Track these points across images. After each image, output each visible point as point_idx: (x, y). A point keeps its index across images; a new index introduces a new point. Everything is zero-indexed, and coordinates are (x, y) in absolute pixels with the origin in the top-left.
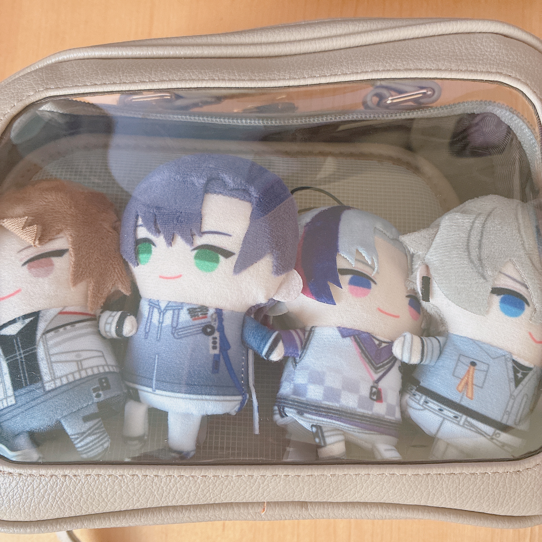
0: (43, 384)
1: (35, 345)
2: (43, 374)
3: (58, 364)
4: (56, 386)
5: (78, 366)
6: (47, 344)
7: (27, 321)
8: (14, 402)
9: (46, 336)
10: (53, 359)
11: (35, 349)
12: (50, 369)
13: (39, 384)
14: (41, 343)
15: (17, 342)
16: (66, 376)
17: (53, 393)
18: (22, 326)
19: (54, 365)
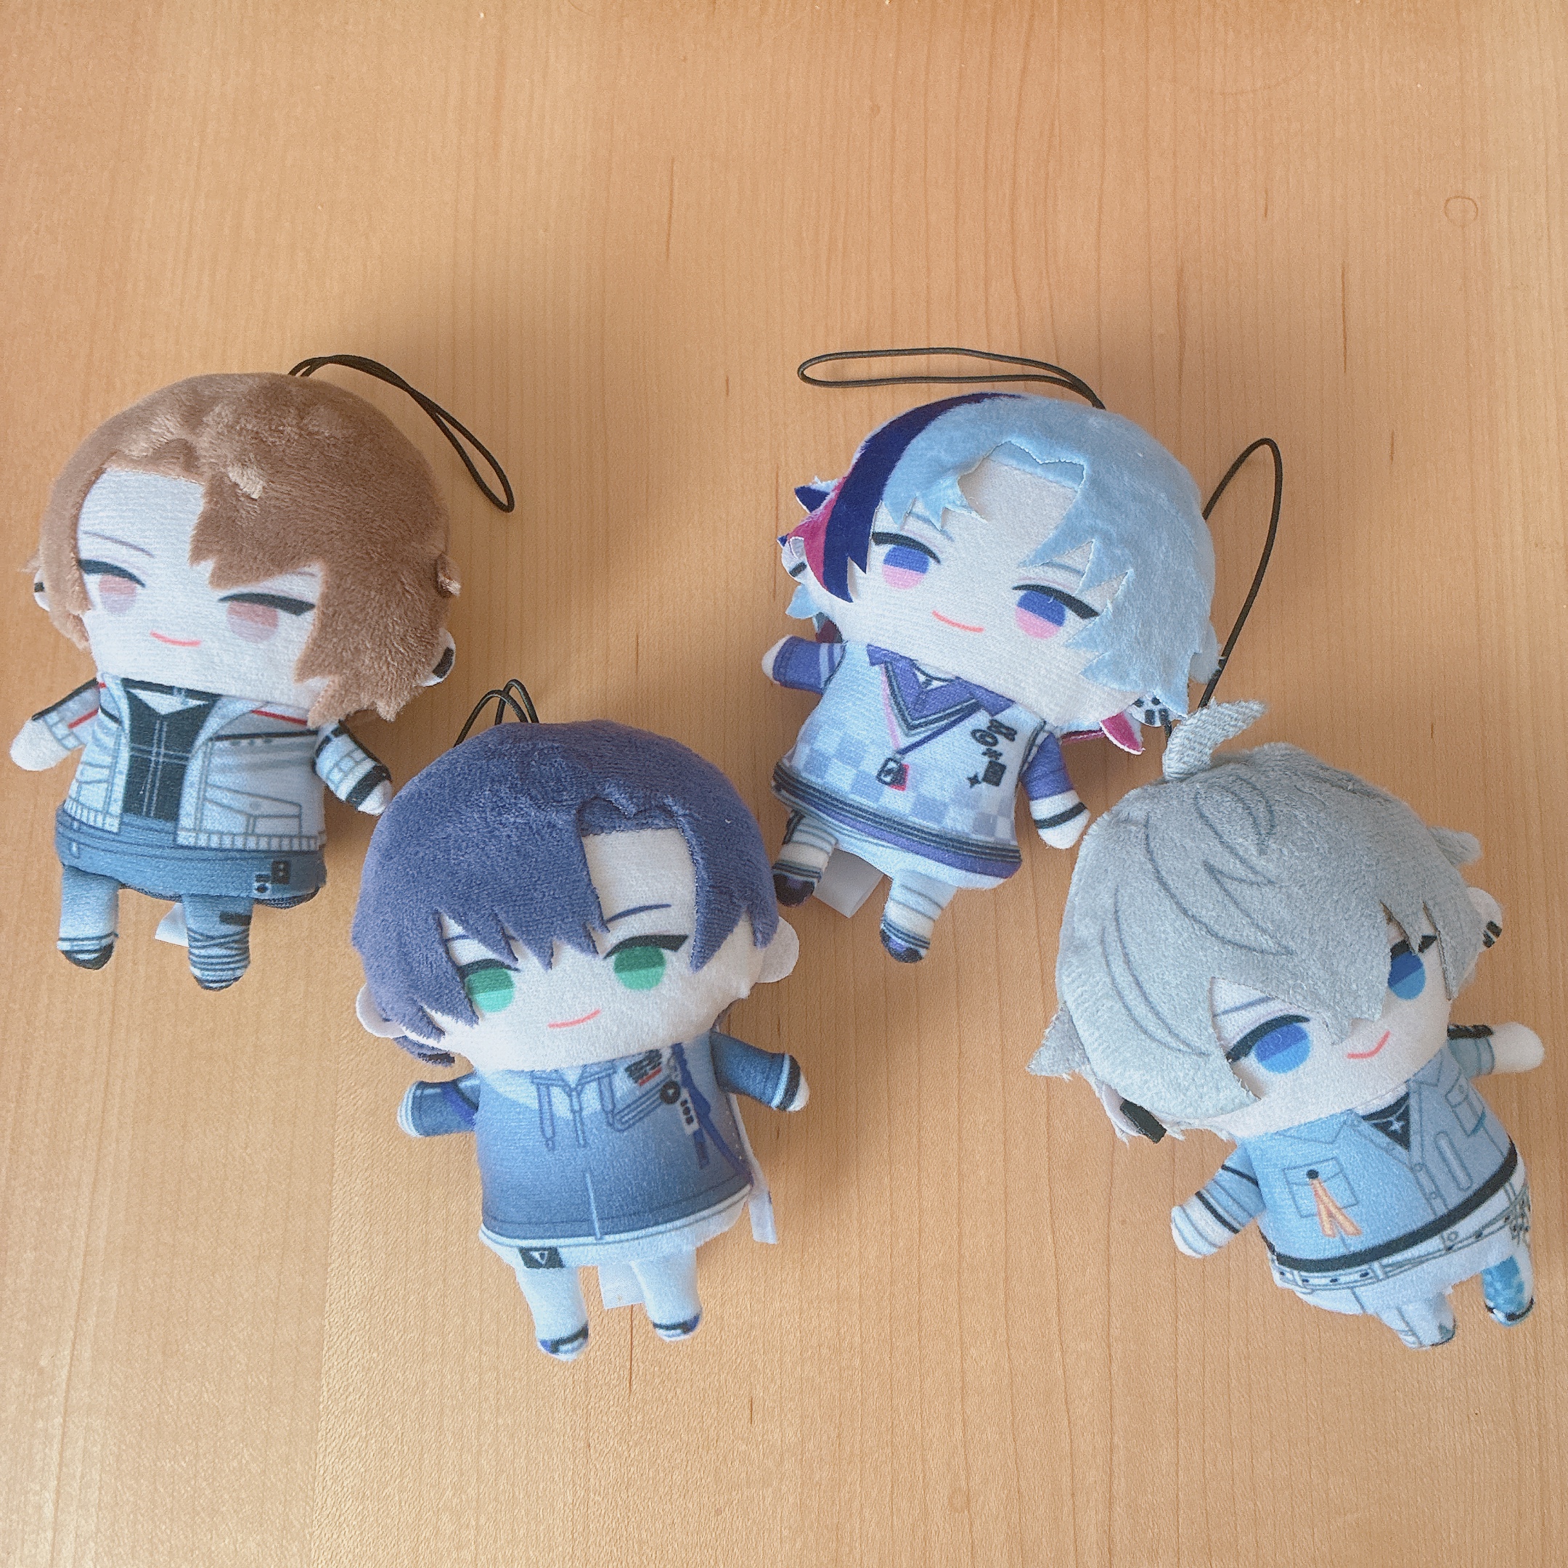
0: (176, 827)
1: (189, 752)
2: (182, 812)
3: (214, 808)
4: (196, 843)
5: (247, 826)
6: (210, 762)
7: (193, 703)
8: (115, 830)
9: (213, 745)
10: (211, 793)
11: (187, 759)
12: (197, 809)
13: (169, 826)
14: (200, 755)
15: (161, 730)
16: (221, 834)
17: (187, 853)
18: (179, 707)
19: (208, 805)
